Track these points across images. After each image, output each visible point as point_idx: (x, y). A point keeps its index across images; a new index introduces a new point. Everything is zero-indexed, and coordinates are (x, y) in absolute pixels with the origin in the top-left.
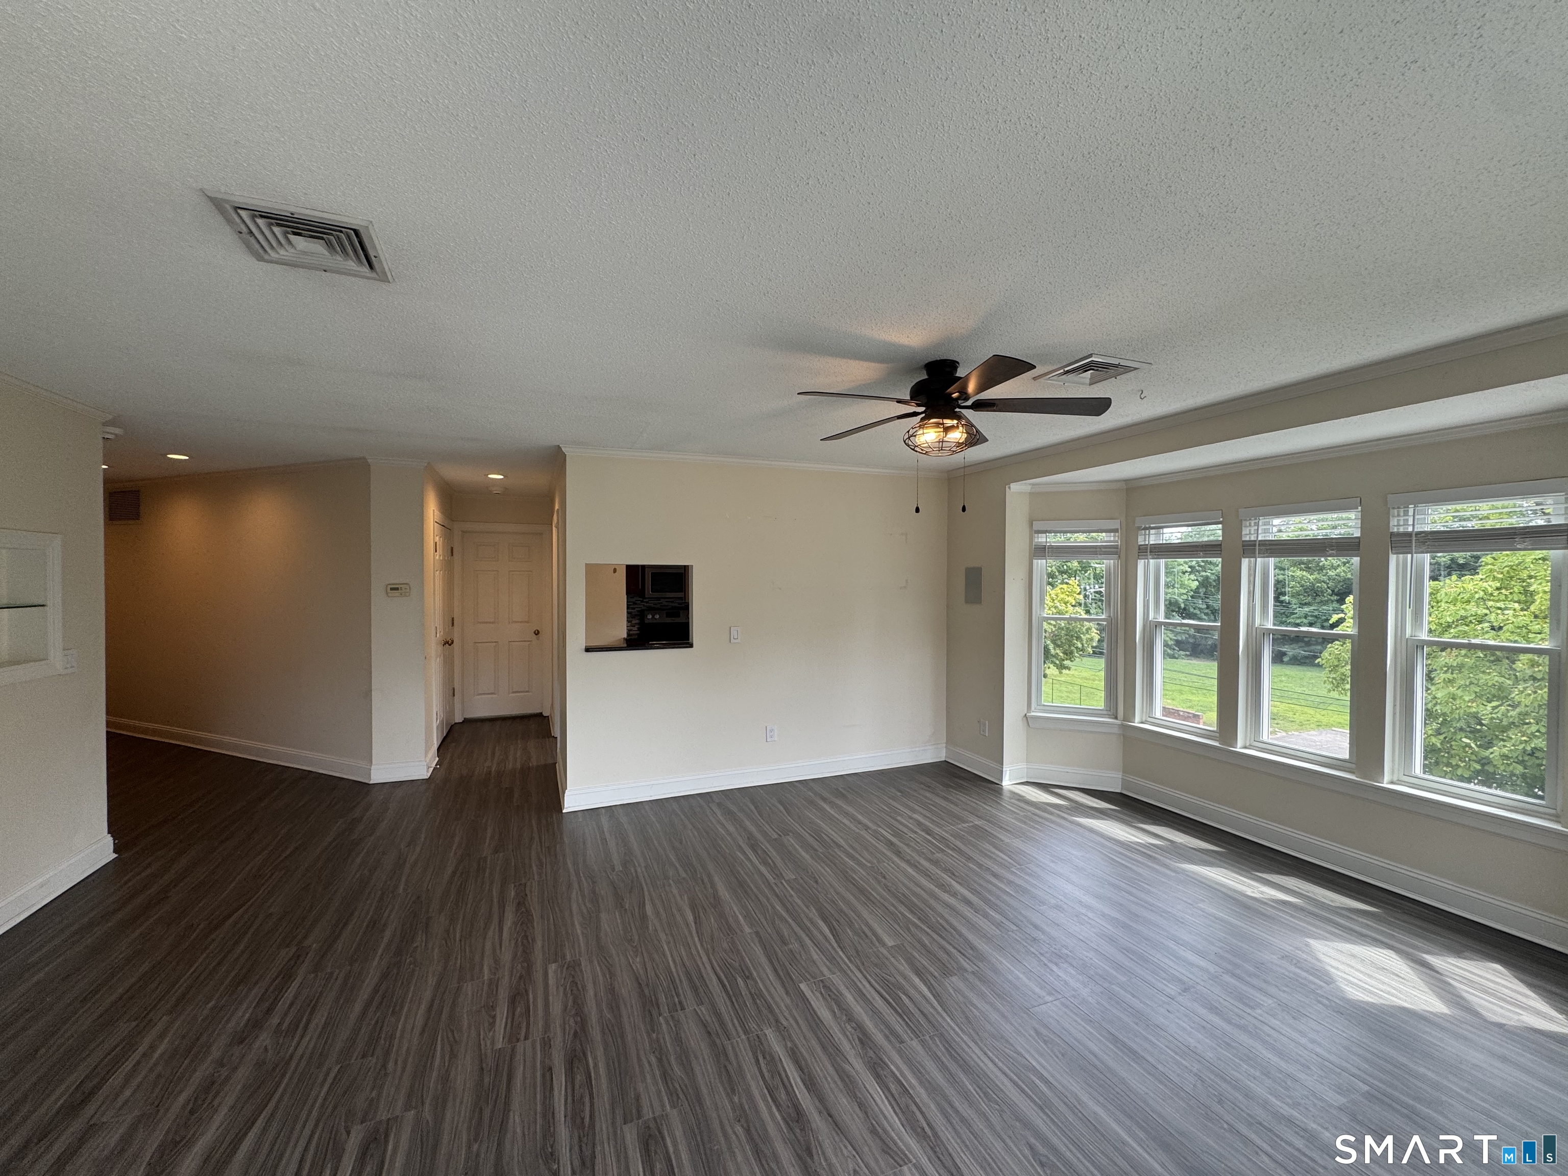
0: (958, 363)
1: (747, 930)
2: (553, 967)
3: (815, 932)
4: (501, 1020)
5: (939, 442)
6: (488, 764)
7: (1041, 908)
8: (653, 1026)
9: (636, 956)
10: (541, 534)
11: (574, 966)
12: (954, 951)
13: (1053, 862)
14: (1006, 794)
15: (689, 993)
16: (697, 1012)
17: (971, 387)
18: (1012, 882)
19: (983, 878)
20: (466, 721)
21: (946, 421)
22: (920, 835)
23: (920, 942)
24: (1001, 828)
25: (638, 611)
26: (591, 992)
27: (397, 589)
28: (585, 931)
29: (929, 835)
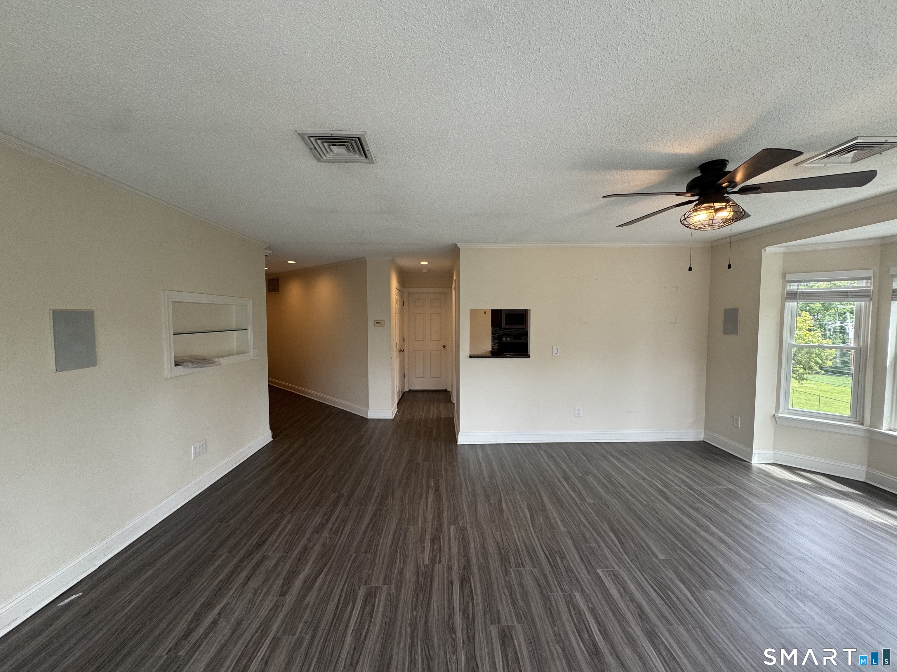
0: (728, 161)
1: (563, 529)
2: (452, 527)
3: (607, 539)
4: (427, 550)
5: (709, 220)
6: (420, 414)
7: (788, 557)
8: (506, 573)
9: (497, 531)
10: (447, 293)
11: (463, 529)
12: (711, 572)
13: (797, 525)
14: (754, 470)
15: (527, 559)
16: (532, 572)
17: (739, 177)
18: (761, 533)
19: (735, 527)
20: (410, 391)
21: (716, 204)
22: (683, 489)
23: (684, 560)
24: (751, 493)
25: (498, 336)
26: (472, 546)
27: (379, 323)
28: (469, 512)
29: (690, 489)
